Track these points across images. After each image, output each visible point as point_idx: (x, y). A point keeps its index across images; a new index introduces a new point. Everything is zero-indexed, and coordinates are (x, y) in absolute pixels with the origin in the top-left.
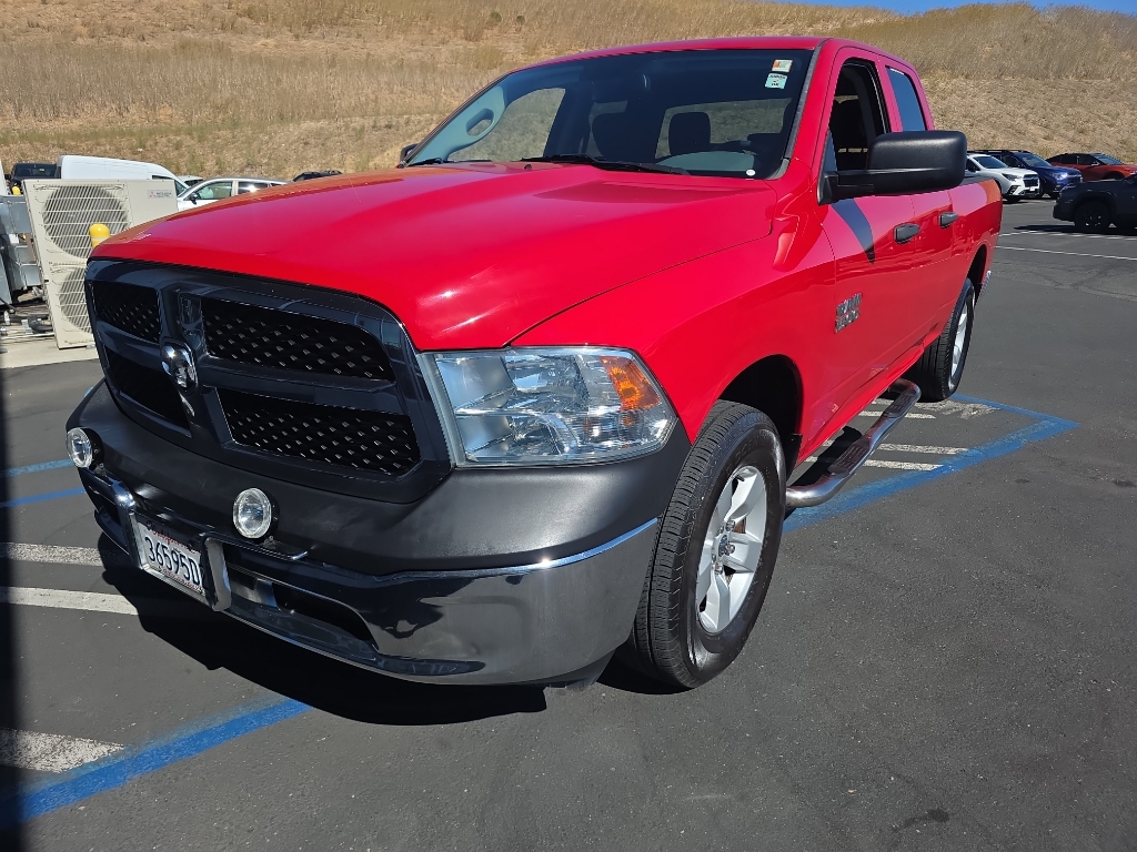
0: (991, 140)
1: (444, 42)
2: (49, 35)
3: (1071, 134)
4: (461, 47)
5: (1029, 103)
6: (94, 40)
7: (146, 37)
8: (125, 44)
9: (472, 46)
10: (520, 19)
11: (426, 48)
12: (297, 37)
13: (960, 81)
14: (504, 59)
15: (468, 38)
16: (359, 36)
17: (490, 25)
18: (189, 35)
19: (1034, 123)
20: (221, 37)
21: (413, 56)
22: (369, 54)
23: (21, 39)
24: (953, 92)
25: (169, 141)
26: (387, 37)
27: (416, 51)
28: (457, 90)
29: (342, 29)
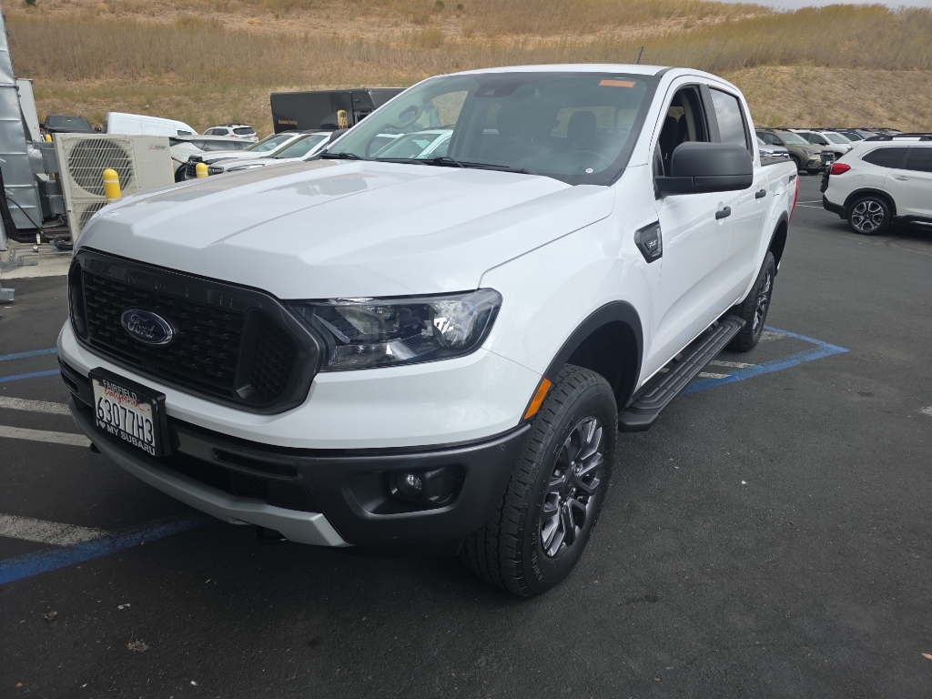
0: (843, 119)
1: (397, 25)
2: (78, 10)
3: (911, 116)
4: (411, 29)
5: (878, 89)
6: (114, 15)
7: (156, 14)
8: (138, 20)
9: (419, 29)
10: (460, 7)
11: (381, 29)
12: (277, 17)
13: (821, 70)
14: (446, 39)
15: (417, 22)
16: (328, 17)
17: (435, 11)
18: (190, 13)
19: (881, 106)
20: (216, 15)
21: (370, 35)
22: (335, 33)
23: (56, 12)
24: (815, 78)
25: (172, 100)
26: (351, 19)
27: (373, 31)
28: (405, 65)
29: (313, 11)
